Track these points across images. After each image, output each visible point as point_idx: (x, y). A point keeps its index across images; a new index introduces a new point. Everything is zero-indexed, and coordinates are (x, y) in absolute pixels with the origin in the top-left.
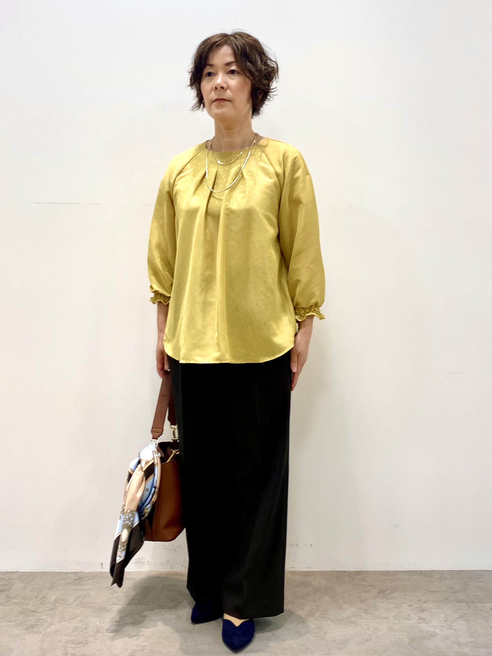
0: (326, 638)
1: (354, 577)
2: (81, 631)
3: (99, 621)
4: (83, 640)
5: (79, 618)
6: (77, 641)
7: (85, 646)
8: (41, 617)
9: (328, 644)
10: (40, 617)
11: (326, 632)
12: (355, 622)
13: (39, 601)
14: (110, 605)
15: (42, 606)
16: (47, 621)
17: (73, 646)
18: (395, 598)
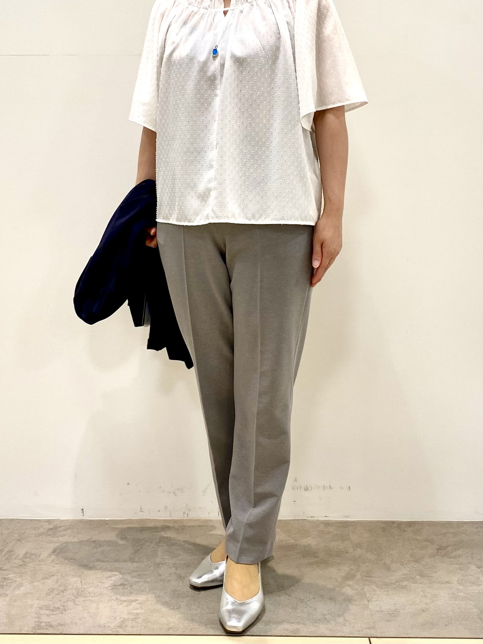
0: (370, 607)
1: (406, 529)
2: (58, 594)
3: (80, 582)
4: (61, 606)
5: (55, 578)
6: (52, 607)
7: (62, 613)
8: (8, 575)
9: (371, 615)
10: (6, 576)
11: (370, 599)
12: (407, 587)
13: (5, 555)
14: (93, 562)
15: (9, 563)
16: (16, 581)
17: (47, 612)
18: (459, 556)
